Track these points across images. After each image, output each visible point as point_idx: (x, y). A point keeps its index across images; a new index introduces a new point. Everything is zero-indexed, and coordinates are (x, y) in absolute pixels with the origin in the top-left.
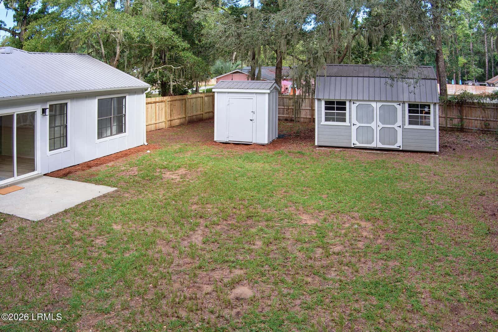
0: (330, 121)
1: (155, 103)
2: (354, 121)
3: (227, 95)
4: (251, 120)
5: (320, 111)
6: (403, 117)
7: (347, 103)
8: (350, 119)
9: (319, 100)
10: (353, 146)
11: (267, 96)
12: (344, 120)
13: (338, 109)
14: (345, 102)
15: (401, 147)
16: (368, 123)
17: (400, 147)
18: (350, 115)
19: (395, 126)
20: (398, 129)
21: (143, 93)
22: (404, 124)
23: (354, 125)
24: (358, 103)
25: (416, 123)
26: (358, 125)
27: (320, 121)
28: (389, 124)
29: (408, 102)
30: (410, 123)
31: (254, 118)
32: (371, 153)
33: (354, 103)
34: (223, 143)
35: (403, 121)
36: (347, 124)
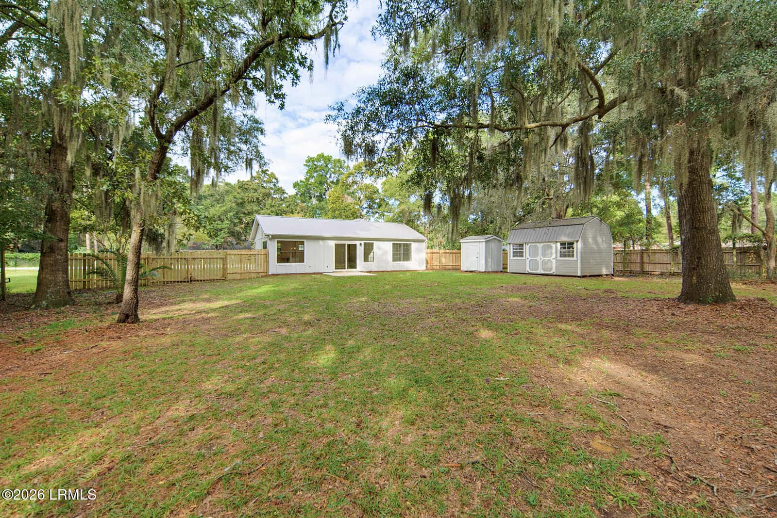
0: (515, 257)
2: (528, 256)
4: (477, 258)
5: (510, 251)
6: (557, 253)
7: (524, 245)
8: (526, 255)
9: (510, 244)
10: (527, 273)
12: (522, 256)
13: (520, 249)
15: (555, 273)
16: (535, 257)
18: (526, 253)
19: (551, 259)
20: (553, 261)
21: (424, 242)
22: (556, 257)
23: (528, 259)
24: (530, 245)
25: (565, 256)
26: (530, 259)
27: (510, 257)
28: (548, 258)
29: (560, 241)
30: (561, 256)
32: (537, 277)
33: (527, 245)
35: (556, 255)
36: (524, 258)
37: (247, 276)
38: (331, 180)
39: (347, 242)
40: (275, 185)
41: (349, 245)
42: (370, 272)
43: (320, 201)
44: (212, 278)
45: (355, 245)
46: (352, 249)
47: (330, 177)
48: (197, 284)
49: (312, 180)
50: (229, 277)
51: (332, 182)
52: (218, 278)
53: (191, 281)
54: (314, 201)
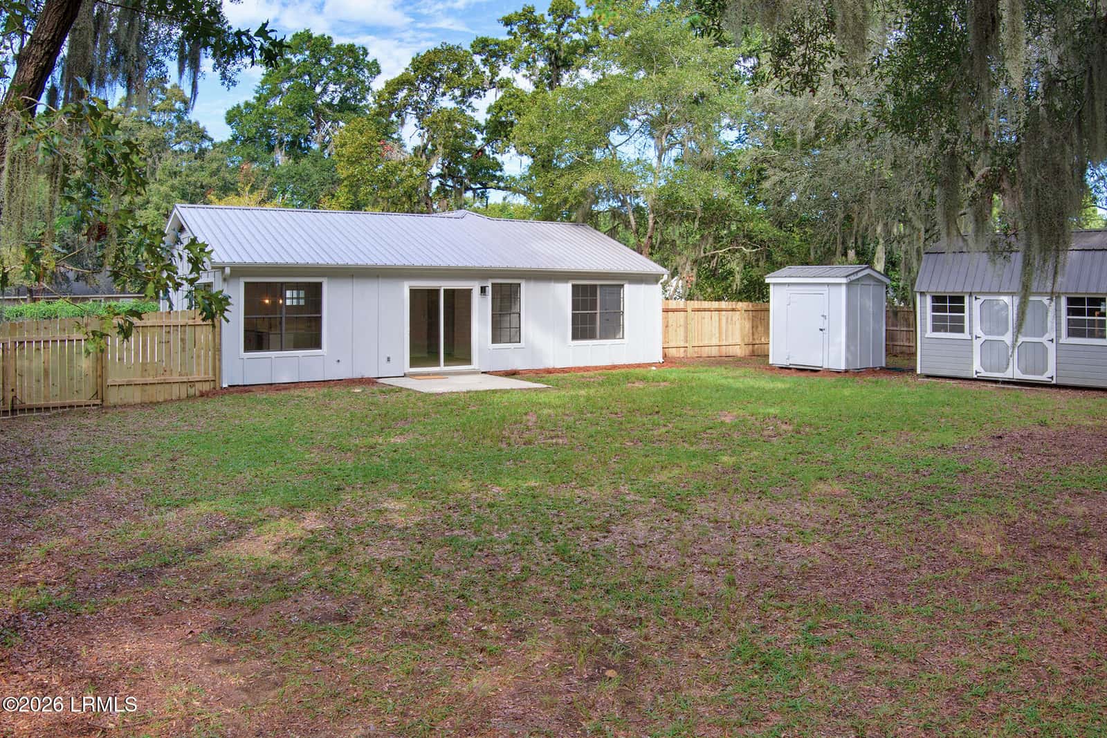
0: (939, 331)
1: (719, 310)
2: (977, 330)
3: (786, 288)
4: (821, 330)
5: (923, 313)
6: (1058, 324)
7: (967, 299)
8: (971, 327)
9: (922, 294)
10: (975, 376)
11: (844, 288)
12: (961, 330)
13: (952, 310)
14: (963, 297)
15: (1054, 378)
16: (998, 334)
17: (1052, 378)
18: (971, 321)
19: (1044, 340)
20: (1048, 344)
21: (657, 282)
22: (1058, 336)
23: (977, 337)
24: (983, 298)
25: (1081, 334)
26: (984, 338)
27: (924, 331)
28: (1035, 336)
29: (1066, 293)
30: (1071, 333)
31: (825, 326)
32: (1003, 388)
33: (976, 298)
34: (782, 368)
35: (1058, 330)
36: (966, 335)
37: (160, 394)
38: (327, 99)
39: (443, 285)
40: (180, 119)
41: (450, 294)
42: (512, 374)
43: (297, 159)
44: (68, 402)
45: (468, 293)
46: (459, 303)
47: (325, 91)
48: (34, 421)
49: (277, 102)
50: (113, 397)
51: (329, 105)
52: (83, 400)
53: (13, 411)
54: (280, 157)
